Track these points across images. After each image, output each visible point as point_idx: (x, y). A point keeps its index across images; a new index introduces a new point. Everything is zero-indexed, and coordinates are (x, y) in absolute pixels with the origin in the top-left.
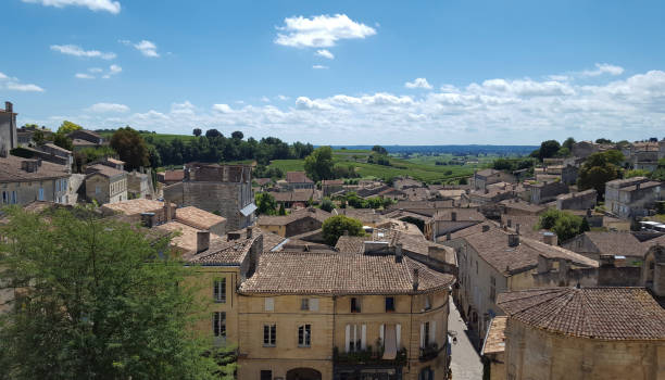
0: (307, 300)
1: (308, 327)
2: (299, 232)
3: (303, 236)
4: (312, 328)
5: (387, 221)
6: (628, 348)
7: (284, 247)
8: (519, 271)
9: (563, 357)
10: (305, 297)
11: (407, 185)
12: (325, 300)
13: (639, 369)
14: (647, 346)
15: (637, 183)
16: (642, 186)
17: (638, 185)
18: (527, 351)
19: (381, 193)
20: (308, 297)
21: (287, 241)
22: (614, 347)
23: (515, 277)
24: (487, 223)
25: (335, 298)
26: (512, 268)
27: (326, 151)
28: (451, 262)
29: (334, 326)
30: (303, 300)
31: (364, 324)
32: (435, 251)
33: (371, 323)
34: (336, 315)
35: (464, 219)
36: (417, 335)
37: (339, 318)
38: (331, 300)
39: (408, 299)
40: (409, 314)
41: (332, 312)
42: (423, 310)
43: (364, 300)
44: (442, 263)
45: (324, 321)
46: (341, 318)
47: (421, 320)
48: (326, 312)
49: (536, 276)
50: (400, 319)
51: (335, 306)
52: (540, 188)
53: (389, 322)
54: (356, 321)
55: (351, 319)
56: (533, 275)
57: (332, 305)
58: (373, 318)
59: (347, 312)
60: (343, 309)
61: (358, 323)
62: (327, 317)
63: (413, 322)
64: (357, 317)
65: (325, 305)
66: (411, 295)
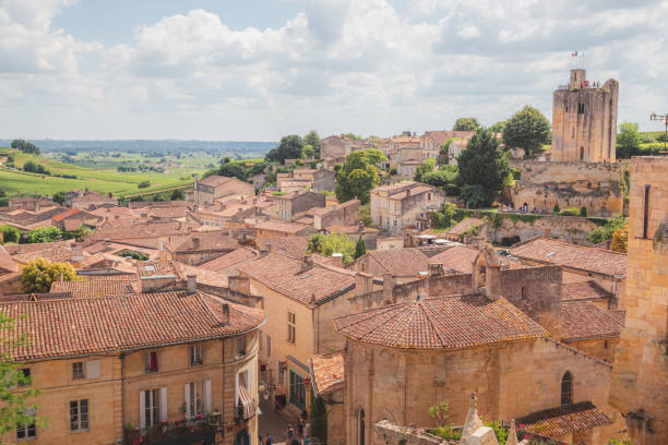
0: (80, 364)
1: (84, 402)
4: (91, 403)
6: (476, 354)
9: (416, 375)
10: (76, 361)
11: (96, 204)
12: (109, 360)
13: (484, 375)
14: (490, 350)
15: (407, 189)
16: (413, 192)
17: (408, 191)
18: (377, 377)
19: (55, 218)
20: (82, 361)
22: (463, 357)
23: (323, 307)
25: (122, 356)
26: (319, 297)
29: (123, 395)
30: (75, 365)
31: (164, 386)
32: (237, 281)
33: (173, 384)
34: (125, 381)
35: (209, 248)
36: (231, 390)
37: (129, 383)
38: (117, 360)
39: (219, 345)
40: (221, 365)
41: (119, 377)
42: (237, 358)
43: (163, 354)
44: (246, 296)
45: (108, 390)
46: (132, 384)
47: (235, 370)
48: (110, 377)
49: (352, 300)
50: (211, 373)
51: (123, 368)
52: (290, 200)
53: (196, 379)
54: (153, 384)
55: (146, 382)
56: (349, 299)
57: (119, 366)
58: (175, 378)
59: (140, 372)
60: (134, 370)
61: (155, 387)
62: (113, 384)
63: (226, 375)
64: (155, 378)
65: (110, 368)
66: (222, 339)
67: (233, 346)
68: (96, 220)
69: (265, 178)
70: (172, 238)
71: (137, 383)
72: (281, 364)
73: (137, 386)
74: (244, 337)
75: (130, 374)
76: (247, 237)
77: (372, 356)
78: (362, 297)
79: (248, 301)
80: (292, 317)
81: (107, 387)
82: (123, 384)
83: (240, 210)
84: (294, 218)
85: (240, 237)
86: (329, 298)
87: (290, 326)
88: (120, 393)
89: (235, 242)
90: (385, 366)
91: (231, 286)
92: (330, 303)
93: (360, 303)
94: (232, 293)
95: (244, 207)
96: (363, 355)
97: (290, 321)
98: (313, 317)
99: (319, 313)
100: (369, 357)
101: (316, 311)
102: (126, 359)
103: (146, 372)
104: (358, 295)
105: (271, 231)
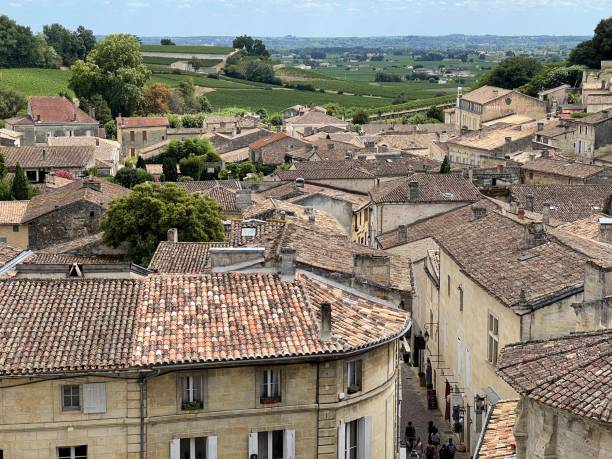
0: (76, 388)
1: (80, 450)
2: (60, 236)
3: (72, 245)
4: (90, 450)
5: (268, 205)
7: (19, 269)
8: (547, 302)
10: (69, 382)
11: (314, 126)
12: (119, 387)
19: (254, 145)
20: (76, 382)
21: (27, 256)
23: (538, 314)
24: (482, 203)
25: (142, 379)
26: (533, 296)
27: (123, 50)
28: (401, 287)
29: (142, 443)
30: (66, 390)
31: (213, 433)
33: (229, 431)
34: (146, 420)
35: (434, 198)
36: (330, 449)
37: (154, 424)
38: (134, 386)
39: (310, 373)
40: (313, 406)
41: (136, 413)
42: (342, 395)
43: (210, 379)
44: (381, 289)
45: (118, 433)
46: (158, 426)
47: (338, 418)
48: (122, 413)
49: (578, 308)
50: (295, 418)
51: (143, 397)
52: (595, 125)
53: (270, 425)
54: (195, 430)
55: (182, 426)
56: (573, 305)
57: (136, 396)
58: (233, 421)
59: (172, 409)
60: (162, 404)
61: (199, 433)
62: (125, 425)
63: (321, 424)
64: (196, 419)
65: (121, 397)
66: (317, 362)
67: (335, 376)
68: (303, 150)
69: (567, 91)
70: (382, 180)
71: (168, 425)
72: (479, 399)
73: (167, 429)
74: (361, 361)
75: (155, 411)
76: (498, 182)
77: (555, 426)
78: (594, 304)
79: (385, 298)
80: (494, 324)
81: (115, 429)
82: (142, 425)
83: (508, 139)
84: (597, 154)
85: (487, 182)
86: (552, 298)
87: (491, 338)
88: (137, 439)
89: (477, 190)
90: (577, 449)
91: (358, 270)
92: (554, 307)
93: (591, 313)
94: (359, 283)
95: (515, 136)
96: (541, 420)
97: (491, 330)
98: (521, 328)
99: (532, 323)
100: (550, 428)
101: (527, 319)
102: (150, 383)
103: (183, 408)
104: (587, 300)
105: (547, 174)
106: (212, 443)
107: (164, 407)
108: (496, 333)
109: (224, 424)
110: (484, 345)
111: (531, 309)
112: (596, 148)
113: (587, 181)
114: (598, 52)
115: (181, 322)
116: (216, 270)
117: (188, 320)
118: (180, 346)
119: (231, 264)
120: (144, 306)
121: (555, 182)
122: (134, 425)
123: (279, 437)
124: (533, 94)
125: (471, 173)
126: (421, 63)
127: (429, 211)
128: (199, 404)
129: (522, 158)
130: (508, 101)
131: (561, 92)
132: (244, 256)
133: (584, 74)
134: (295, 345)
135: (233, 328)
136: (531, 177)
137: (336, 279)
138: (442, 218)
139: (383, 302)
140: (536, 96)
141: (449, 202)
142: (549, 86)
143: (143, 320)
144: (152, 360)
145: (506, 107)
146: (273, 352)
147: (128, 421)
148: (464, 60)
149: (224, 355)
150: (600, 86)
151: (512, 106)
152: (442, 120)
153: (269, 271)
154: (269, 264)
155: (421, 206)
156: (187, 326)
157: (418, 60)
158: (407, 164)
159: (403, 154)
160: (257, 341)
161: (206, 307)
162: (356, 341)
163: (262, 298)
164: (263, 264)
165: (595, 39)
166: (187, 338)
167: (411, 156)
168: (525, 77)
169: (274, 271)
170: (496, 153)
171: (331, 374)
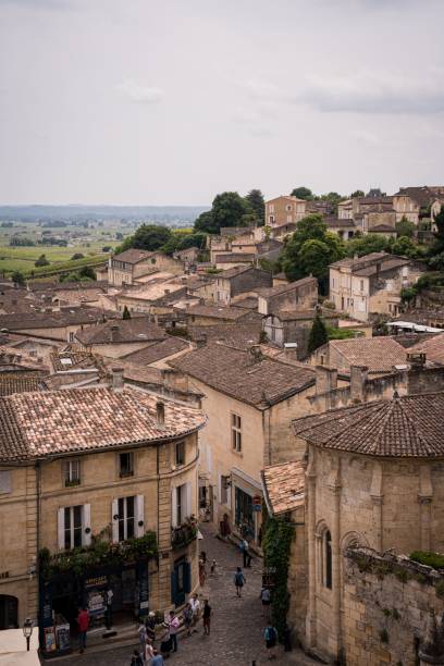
8: (280, 400)
9: (395, 489)
12: (22, 471)
15: (377, 263)
16: (385, 266)
17: (379, 265)
23: (274, 409)
25: (37, 465)
26: (270, 396)
29: (38, 513)
31: (87, 502)
32: (172, 376)
33: (98, 499)
34: (41, 496)
35: (131, 338)
36: (166, 507)
37: (46, 498)
38: (32, 471)
39: (152, 453)
40: (155, 477)
41: (33, 491)
42: (174, 468)
43: (86, 462)
44: (183, 394)
45: (21, 507)
46: (49, 500)
47: (172, 483)
48: (23, 492)
49: (312, 399)
50: (142, 487)
51: (38, 480)
52: (230, 279)
53: (126, 493)
54: (74, 500)
55: (66, 498)
56: (308, 398)
57: (34, 478)
58: (101, 491)
59: (59, 486)
60: (52, 483)
61: (77, 503)
62: (26, 501)
63: (161, 489)
64: (76, 492)
65: (22, 480)
66: (156, 445)
67: (169, 454)
69: (196, 252)
70: (85, 326)
71: (55, 499)
72: (224, 478)
73: (55, 501)
74: (183, 443)
75: (47, 489)
76: (177, 324)
77: (340, 464)
78: (324, 395)
79: (185, 401)
80: (237, 421)
81: (19, 504)
82: (38, 500)
83: (167, 291)
84: (233, 301)
85: (168, 325)
86: (282, 396)
87: (235, 431)
88: (35, 510)
89: (163, 331)
90: (356, 478)
91: (165, 382)
92: (285, 403)
93: (322, 402)
94: (167, 391)
95: (172, 289)
96: (329, 463)
97: (235, 424)
98: (263, 420)
99: (270, 415)
100: (337, 467)
101: (267, 412)
102: (43, 468)
103: (66, 485)
104: (319, 393)
105: (206, 318)
106: (87, 508)
107: (53, 486)
108: (240, 426)
109: (95, 495)
110: (229, 437)
111: (270, 405)
112: (232, 296)
113: (237, 321)
114: (216, 221)
115: (54, 425)
116: (63, 387)
117: (58, 423)
118: (61, 440)
119: (74, 382)
120: (21, 416)
121: (212, 323)
122: (31, 500)
123: (131, 500)
124: (169, 254)
125: (156, 318)
126: (48, 229)
127: (128, 349)
128: (77, 482)
129: (180, 305)
130: (154, 261)
131: (191, 254)
132: (84, 376)
133: (208, 238)
134: (140, 434)
135: (93, 426)
136: (193, 321)
137: (151, 389)
138: (139, 354)
139: (184, 403)
140: (172, 256)
141: (143, 341)
142: (180, 249)
143: (25, 425)
144: (46, 451)
145: (152, 266)
146: (128, 440)
147: (28, 497)
148: (86, 226)
149: (95, 443)
150: (224, 248)
151: (157, 265)
152: (94, 278)
153: (103, 386)
154: (102, 380)
155: (122, 346)
156: (59, 427)
157: (45, 226)
158: (87, 314)
159: (82, 306)
160: (113, 433)
161: (67, 413)
162: (181, 428)
163: (106, 404)
164: (98, 381)
165: (213, 211)
166: (64, 435)
167: (89, 307)
168: (160, 242)
169: (106, 385)
170: (159, 303)
171: (166, 452)
